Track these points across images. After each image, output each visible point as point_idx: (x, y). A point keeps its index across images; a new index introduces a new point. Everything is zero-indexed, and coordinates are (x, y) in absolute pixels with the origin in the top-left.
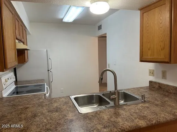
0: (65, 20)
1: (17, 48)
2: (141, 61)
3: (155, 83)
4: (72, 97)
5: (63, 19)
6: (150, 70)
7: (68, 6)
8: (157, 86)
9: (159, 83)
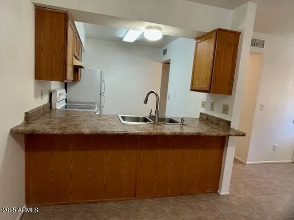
0: (125, 39)
1: (74, 64)
2: (192, 90)
3: (204, 114)
4: (120, 116)
5: (123, 38)
6: (202, 102)
7: (126, 30)
8: (205, 118)
9: (207, 115)
